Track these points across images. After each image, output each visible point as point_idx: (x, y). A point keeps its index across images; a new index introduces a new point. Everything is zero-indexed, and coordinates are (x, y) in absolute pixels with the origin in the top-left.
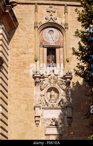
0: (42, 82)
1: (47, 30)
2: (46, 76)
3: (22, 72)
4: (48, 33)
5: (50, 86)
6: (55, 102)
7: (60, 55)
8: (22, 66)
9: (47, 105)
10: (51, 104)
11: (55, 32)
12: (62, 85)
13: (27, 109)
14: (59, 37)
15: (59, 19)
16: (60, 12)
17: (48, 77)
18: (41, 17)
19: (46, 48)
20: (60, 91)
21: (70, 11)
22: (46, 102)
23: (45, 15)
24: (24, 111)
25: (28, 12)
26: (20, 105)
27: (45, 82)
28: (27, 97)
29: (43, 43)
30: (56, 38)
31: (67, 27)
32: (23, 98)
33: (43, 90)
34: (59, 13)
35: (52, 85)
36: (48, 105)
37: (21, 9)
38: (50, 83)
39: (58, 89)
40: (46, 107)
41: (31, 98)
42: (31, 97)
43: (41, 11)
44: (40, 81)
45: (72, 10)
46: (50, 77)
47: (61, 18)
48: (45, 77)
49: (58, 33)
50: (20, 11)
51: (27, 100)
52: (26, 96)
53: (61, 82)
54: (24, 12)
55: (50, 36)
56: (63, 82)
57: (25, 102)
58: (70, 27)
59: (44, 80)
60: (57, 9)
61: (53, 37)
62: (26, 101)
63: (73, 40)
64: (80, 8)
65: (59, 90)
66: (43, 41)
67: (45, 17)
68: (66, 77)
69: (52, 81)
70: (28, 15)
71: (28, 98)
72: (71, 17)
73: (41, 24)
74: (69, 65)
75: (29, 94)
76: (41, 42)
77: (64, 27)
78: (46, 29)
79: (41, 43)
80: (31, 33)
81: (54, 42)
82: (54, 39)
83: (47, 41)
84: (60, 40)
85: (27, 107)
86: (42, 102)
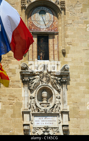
0: (31, 80)
1: (37, 10)
3: (6, 68)
4: (38, 14)
5: (41, 86)
6: (48, 106)
7: (53, 44)
8: (6, 60)
9: (38, 110)
10: (43, 108)
13: (13, 116)
14: (53, 20)
17: (39, 75)
20: (54, 92)
22: (37, 107)
24: (10, 117)
26: (5, 111)
27: (35, 81)
28: (13, 100)
29: (32, 28)
30: (49, 21)
31: (63, 7)
32: (8, 101)
35: (44, 84)
36: (40, 110)
38: (42, 81)
39: (51, 89)
40: (36, 112)
41: (18, 101)
42: (18, 99)
44: (30, 80)
51: (14, 103)
52: (12, 98)
53: (55, 81)
55: (41, 19)
57: (11, 107)
59: (34, 79)
61: (45, 19)
62: (12, 105)
63: (71, 24)
65: (53, 90)
66: (33, 25)
69: (44, 79)
71: (15, 101)
74: (65, 58)
77: (60, 7)
79: (30, 28)
81: (47, 27)
82: (46, 23)
83: (38, 26)
84: (54, 24)
85: (13, 112)
86: (32, 106)
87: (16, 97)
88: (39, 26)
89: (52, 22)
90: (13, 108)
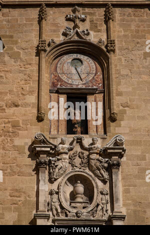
0: (53, 162)
1: (68, 58)
2: (62, 151)
3: (9, 144)
4: (69, 64)
5: (71, 172)
6: (84, 208)
8: (9, 132)
9: (66, 213)
10: (75, 211)
11: (85, 63)
12: (99, 170)
14: (94, 72)
15: (95, 33)
16: (97, 20)
17: (67, 153)
18: (55, 31)
19: (66, 96)
20: (96, 183)
21: (120, 16)
22: (63, 208)
23: (62, 27)
25: (25, 22)
26: (3, 214)
27: (60, 164)
28: (19, 197)
29: (57, 85)
30: (88, 74)
31: (112, 48)
32: (9, 197)
33: (56, 180)
34: (95, 22)
35: (78, 169)
36: (68, 213)
37: (10, 18)
38: (73, 166)
39: (91, 179)
40: (62, 217)
41: (28, 198)
42: (29, 196)
43: (54, 20)
45: (124, 15)
46: (72, 152)
47: (99, 31)
48: (62, 153)
49: (93, 64)
50: (8, 21)
51: (20, 203)
52: (17, 194)
53: (98, 164)
54: (17, 22)
55: (74, 71)
56: (101, 162)
57: (15, 208)
58: (119, 49)
59: (58, 160)
60: (90, 14)
61: (81, 71)
62: (16, 205)
64: (142, 10)
65: (94, 180)
66: (59, 80)
67: (62, 30)
68: (109, 151)
69: (77, 161)
70: (25, 29)
71: (22, 199)
72: (121, 29)
73: (53, 45)
74: (117, 128)
75: (23, 191)
76: (53, 83)
77: (105, 50)
78: (65, 57)
79: (54, 85)
80: (30, 64)
81: (83, 83)
82: (83, 76)
83: (68, 81)
84: (97, 78)
85: (18, 217)
86: (53, 207)
87: (24, 192)
88: (70, 80)
89: (94, 75)
90: (17, 209)
